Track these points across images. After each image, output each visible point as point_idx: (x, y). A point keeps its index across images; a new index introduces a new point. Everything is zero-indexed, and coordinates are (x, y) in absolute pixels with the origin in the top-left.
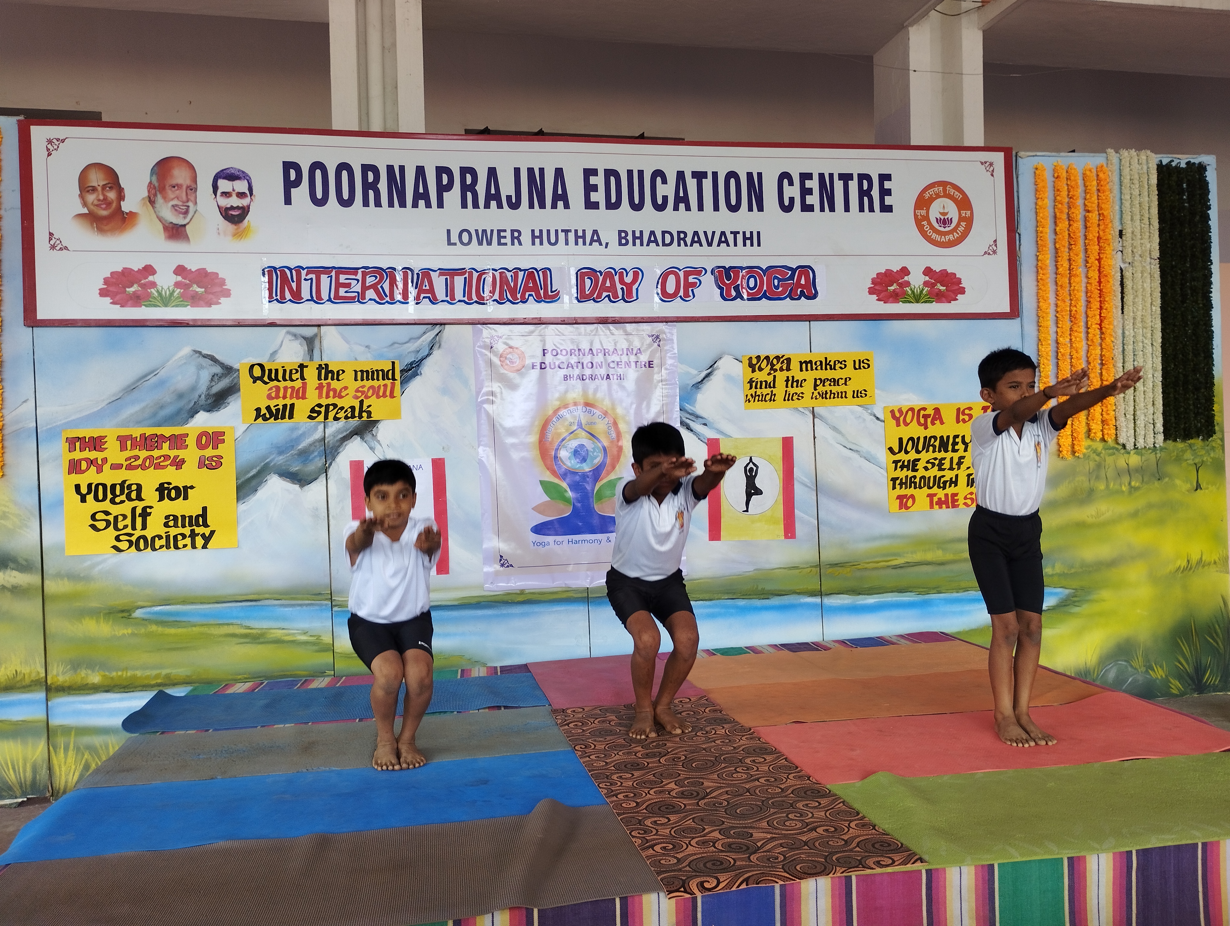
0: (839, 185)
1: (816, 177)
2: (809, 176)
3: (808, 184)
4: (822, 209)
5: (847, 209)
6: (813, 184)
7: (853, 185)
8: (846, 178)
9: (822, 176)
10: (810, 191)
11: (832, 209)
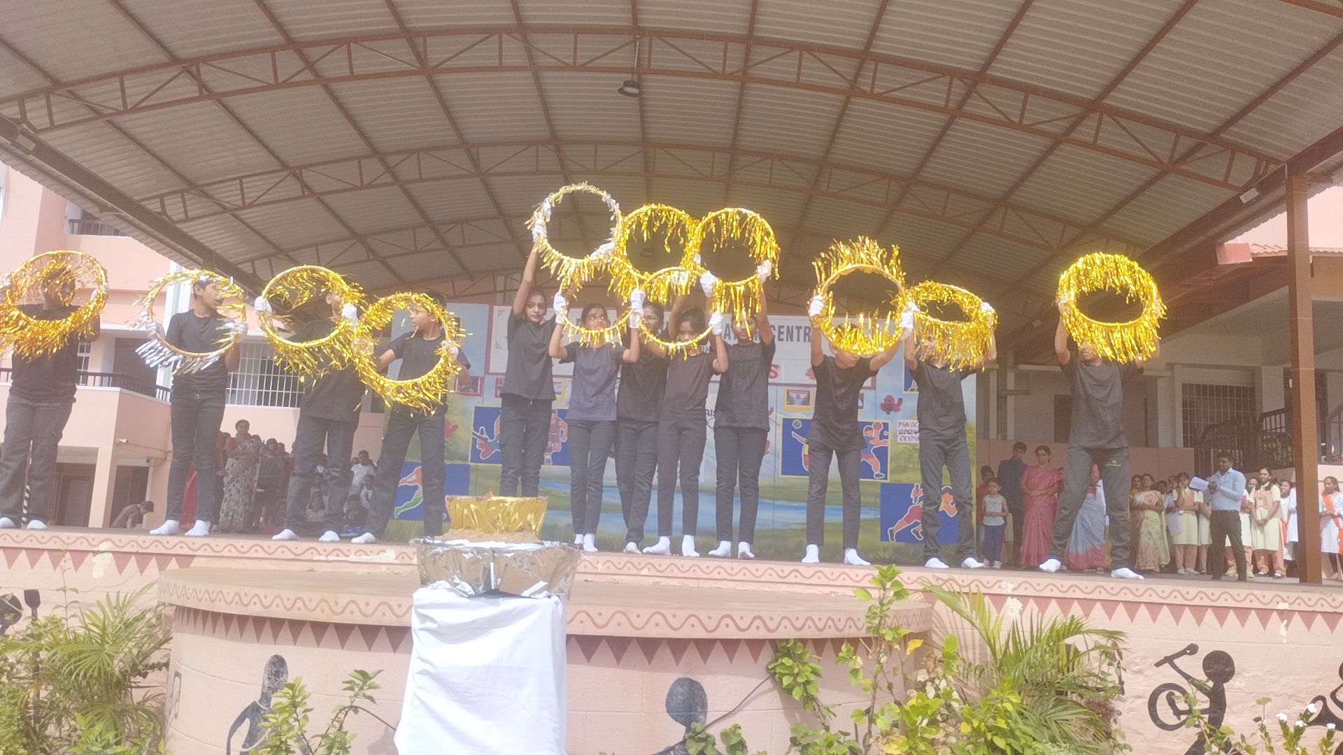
0: (795, 331)
1: (785, 327)
2: (783, 327)
3: (782, 330)
4: (787, 340)
5: (798, 340)
6: (784, 330)
7: (802, 331)
8: (799, 328)
9: (788, 327)
10: (782, 333)
11: (792, 340)
